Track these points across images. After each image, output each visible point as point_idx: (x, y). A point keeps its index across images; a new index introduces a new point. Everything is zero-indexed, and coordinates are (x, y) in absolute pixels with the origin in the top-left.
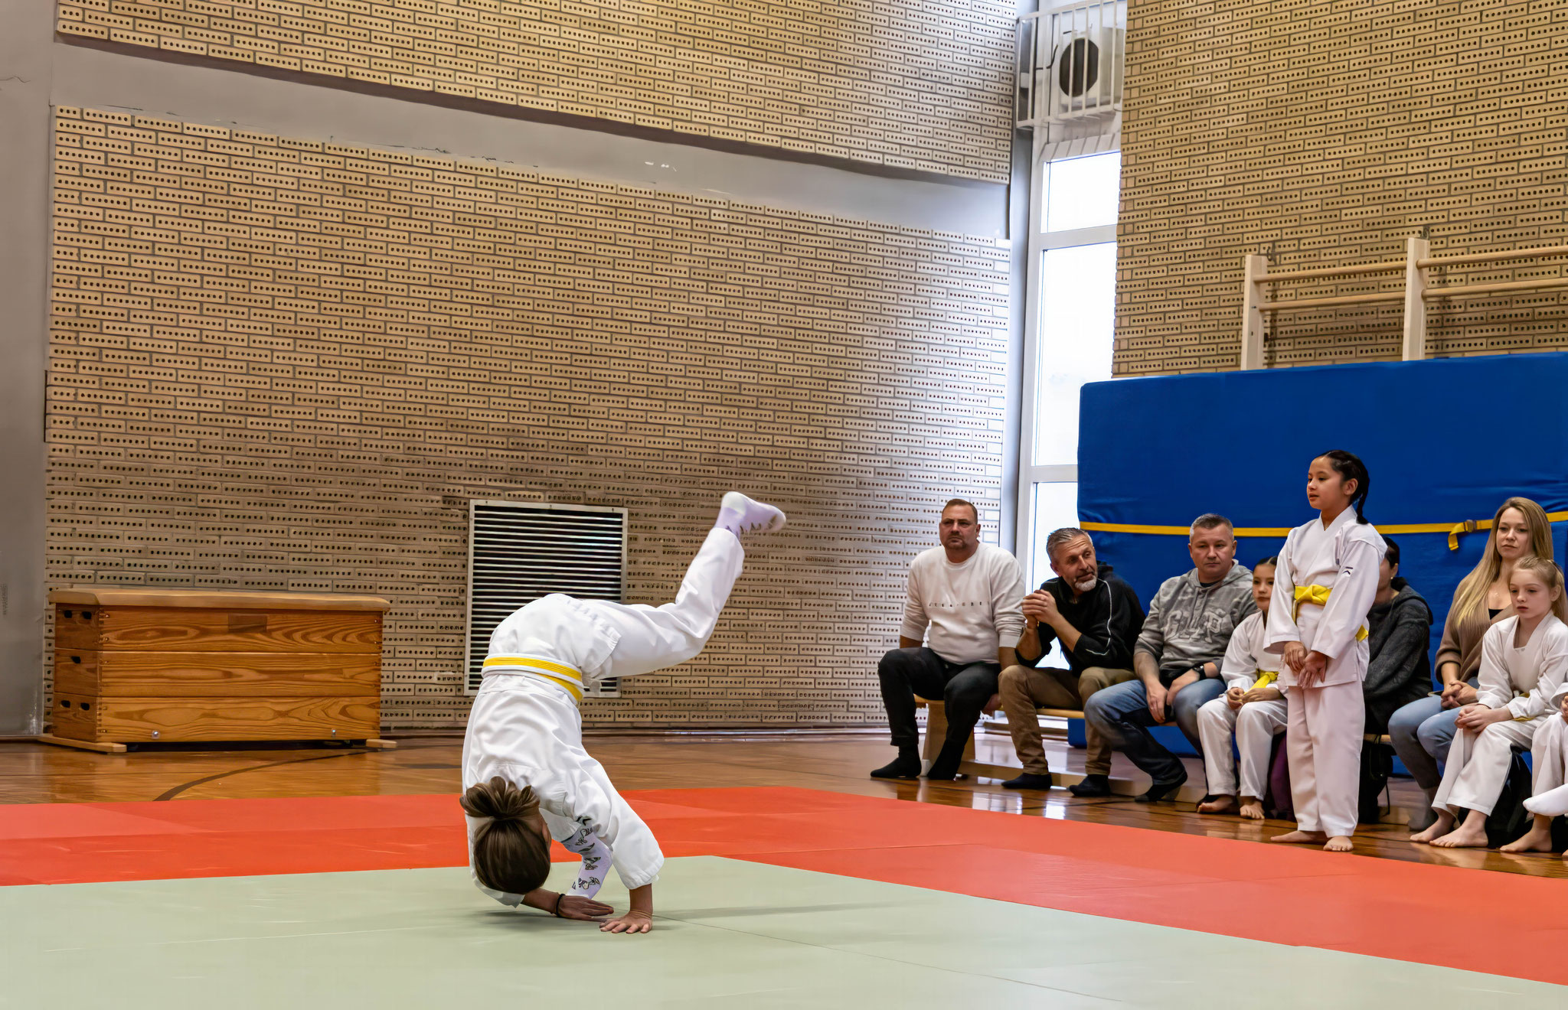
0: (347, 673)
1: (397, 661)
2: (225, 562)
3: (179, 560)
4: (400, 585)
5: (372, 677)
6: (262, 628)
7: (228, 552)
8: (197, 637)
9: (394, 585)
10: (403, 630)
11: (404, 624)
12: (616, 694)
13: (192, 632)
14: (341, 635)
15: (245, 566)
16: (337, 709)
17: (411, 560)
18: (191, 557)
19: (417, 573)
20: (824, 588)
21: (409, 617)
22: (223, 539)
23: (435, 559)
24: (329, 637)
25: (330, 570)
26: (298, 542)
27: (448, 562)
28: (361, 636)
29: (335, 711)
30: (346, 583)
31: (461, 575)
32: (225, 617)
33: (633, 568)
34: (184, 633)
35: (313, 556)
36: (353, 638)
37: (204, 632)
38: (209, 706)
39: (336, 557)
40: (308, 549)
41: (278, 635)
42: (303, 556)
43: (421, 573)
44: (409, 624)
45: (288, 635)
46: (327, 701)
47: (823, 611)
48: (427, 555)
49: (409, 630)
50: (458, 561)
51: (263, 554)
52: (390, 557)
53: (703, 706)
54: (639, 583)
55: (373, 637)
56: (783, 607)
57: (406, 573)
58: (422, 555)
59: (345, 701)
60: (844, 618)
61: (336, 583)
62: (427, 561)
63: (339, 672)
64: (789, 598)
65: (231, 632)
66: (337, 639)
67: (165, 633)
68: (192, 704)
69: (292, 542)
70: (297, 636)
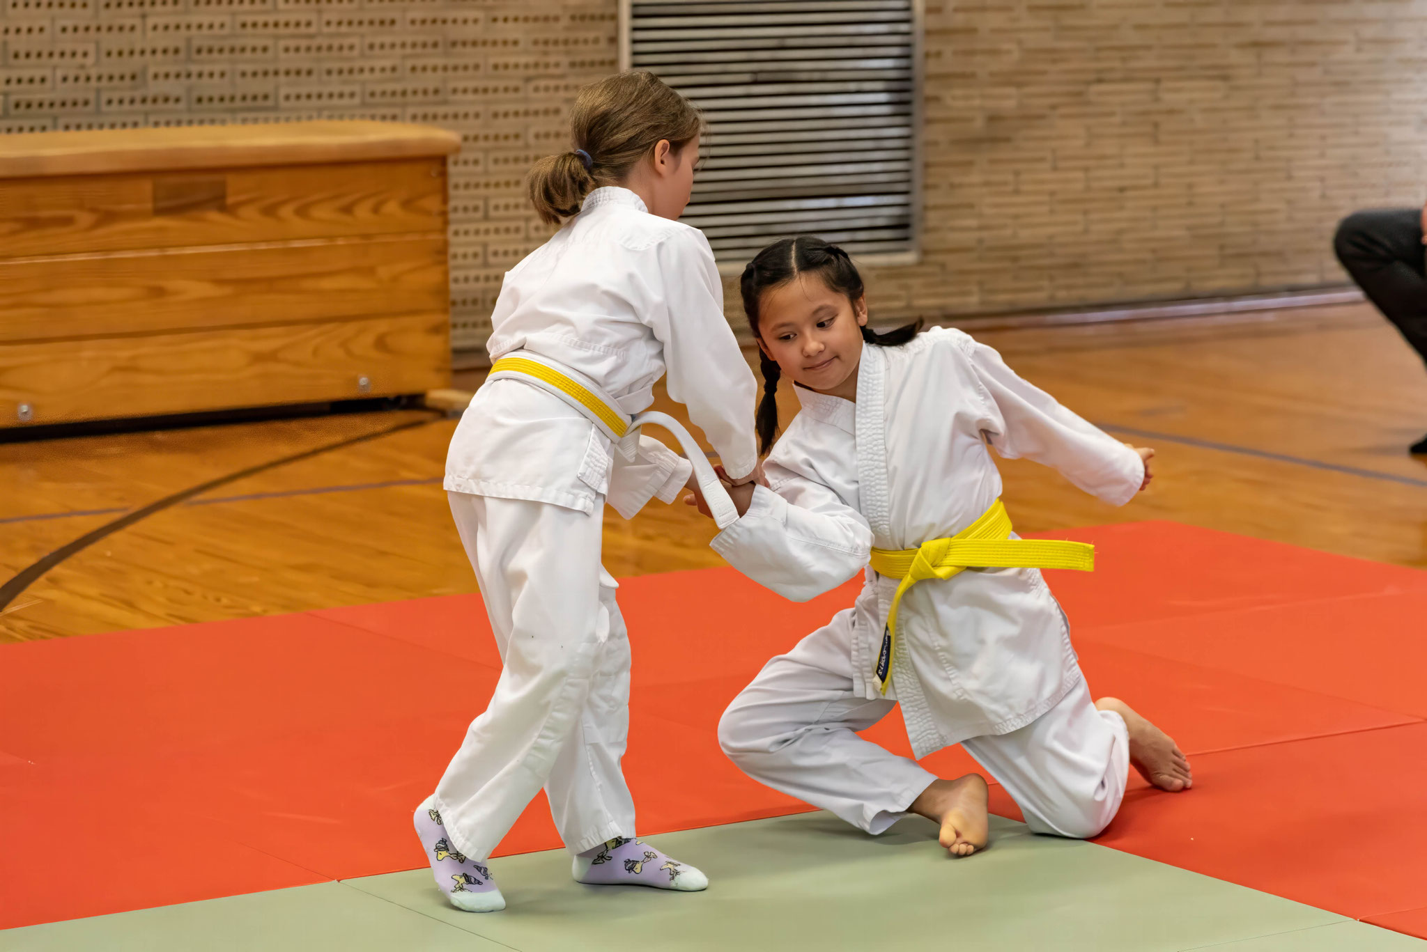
0: (384, 272)
1: (491, 226)
2: (156, 65)
3: (68, 67)
4: (491, 84)
5: (432, 277)
6: (219, 202)
7: (160, 46)
8: (97, 225)
9: (481, 84)
10: (502, 167)
11: (501, 155)
12: (909, 258)
13: (85, 219)
14: (369, 204)
15: (195, 69)
16: (369, 339)
17: (511, 36)
18: (90, 60)
19: (523, 60)
20: (1304, 32)
21: (511, 142)
22: (151, 22)
23: (558, 31)
24: (348, 210)
25: (357, 65)
26: (293, 18)
27: (581, 35)
28: (407, 204)
29: (364, 344)
30: (390, 87)
31: (608, 56)
32: (147, 186)
33: (934, 22)
34: (67, 221)
35: (325, 42)
36: (392, 207)
37: (108, 217)
38: (123, 352)
39: (368, 40)
40: (313, 30)
41: (249, 212)
42: (303, 43)
43: (531, 59)
44: (511, 154)
45: (270, 211)
46: (350, 329)
47: (1303, 75)
48: (540, 25)
49: (512, 166)
50: (601, 31)
51: (227, 44)
52: (471, 32)
53: (1075, 266)
54: (948, 49)
55: (433, 203)
56: (1223, 75)
57: (501, 60)
58: (531, 25)
59: (382, 326)
60: (1341, 86)
61: (369, 88)
62: (541, 36)
63: (370, 271)
64: (1235, 57)
65: (159, 212)
66: (363, 212)
67: (33, 223)
68: (89, 351)
69: (282, 19)
70: (287, 211)
